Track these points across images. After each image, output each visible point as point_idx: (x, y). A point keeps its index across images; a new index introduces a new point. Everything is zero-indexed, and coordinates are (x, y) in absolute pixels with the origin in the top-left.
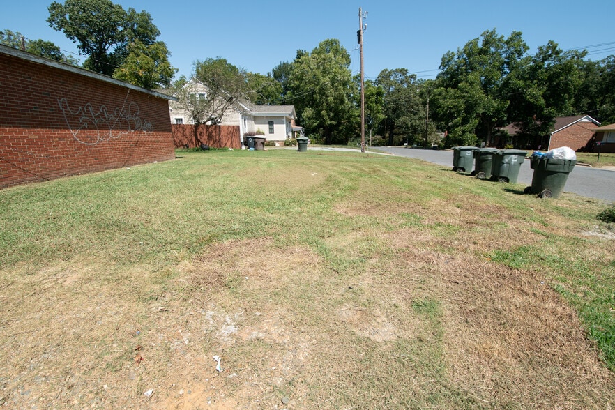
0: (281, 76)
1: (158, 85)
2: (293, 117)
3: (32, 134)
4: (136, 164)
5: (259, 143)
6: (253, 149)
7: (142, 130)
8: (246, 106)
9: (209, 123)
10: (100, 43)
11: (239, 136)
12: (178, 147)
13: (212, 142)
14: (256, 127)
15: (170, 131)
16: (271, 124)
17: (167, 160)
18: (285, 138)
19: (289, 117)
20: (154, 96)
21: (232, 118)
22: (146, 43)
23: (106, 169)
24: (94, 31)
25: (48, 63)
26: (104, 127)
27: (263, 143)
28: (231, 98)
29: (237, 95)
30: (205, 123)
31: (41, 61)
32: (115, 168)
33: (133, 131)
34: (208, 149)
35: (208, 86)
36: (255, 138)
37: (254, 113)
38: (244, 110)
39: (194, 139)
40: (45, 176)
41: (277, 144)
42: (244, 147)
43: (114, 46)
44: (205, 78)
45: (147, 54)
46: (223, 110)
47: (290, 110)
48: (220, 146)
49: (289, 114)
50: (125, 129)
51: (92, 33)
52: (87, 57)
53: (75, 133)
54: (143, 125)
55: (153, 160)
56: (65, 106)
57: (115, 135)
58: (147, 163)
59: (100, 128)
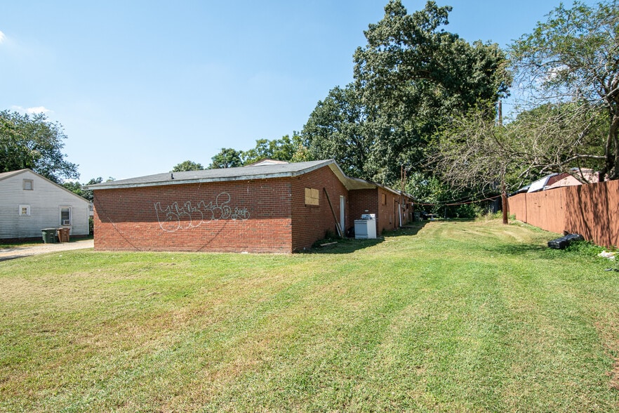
3: (137, 225)
4: (214, 251)
7: (230, 218)
17: (270, 252)
23: (181, 251)
26: (185, 218)
33: (217, 220)
40: (139, 249)
50: (207, 219)
53: (161, 224)
54: (233, 213)
55: (242, 249)
56: (158, 207)
57: (195, 224)
58: (229, 252)
59: (182, 219)
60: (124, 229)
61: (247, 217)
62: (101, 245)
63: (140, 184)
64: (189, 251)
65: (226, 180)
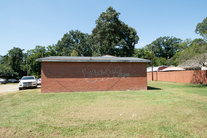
3: (72, 80)
4: (114, 90)
23: (97, 91)
26: (100, 77)
33: (115, 77)
50: (111, 77)
53: (86, 79)
54: (123, 75)
55: (127, 89)
56: (84, 71)
57: (104, 79)
58: (121, 90)
59: (97, 77)
60: (63, 82)
61: (129, 77)
62: (46, 90)
63: (78, 60)
64: (101, 91)
65: (123, 61)
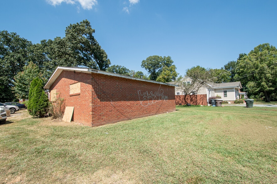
0: (229, 68)
1: (171, 80)
2: (239, 88)
3: (128, 103)
4: (160, 113)
5: (218, 103)
6: (215, 106)
7: (164, 99)
8: (210, 85)
9: (191, 94)
10: (154, 69)
11: (207, 100)
12: (177, 104)
13: (192, 102)
14: (216, 94)
15: (174, 99)
16: (225, 92)
17: (172, 111)
18: (235, 99)
19: (237, 88)
20: (170, 86)
21: (203, 91)
22: (168, 67)
23: (149, 115)
24: (153, 66)
25: (137, 79)
26: (151, 99)
27: (221, 103)
28: (203, 82)
29: (206, 80)
30: (189, 94)
31: (135, 79)
32: (152, 115)
33: (160, 100)
34: (190, 106)
35: (192, 78)
36: (216, 100)
37: (215, 87)
38: (210, 87)
39: (184, 101)
40: (130, 118)
41: (229, 103)
42: (209, 105)
43: (158, 69)
44: (191, 75)
45: (168, 70)
46: (198, 88)
47: (237, 84)
48: (196, 104)
49: (237, 86)
50: (158, 100)
51: (152, 67)
52: (150, 74)
53: (141, 102)
54: (164, 97)
55: (167, 111)
56: (140, 93)
57: (154, 102)
58: (164, 113)
59: (149, 100)
61: (167, 99)
62: (99, 121)
